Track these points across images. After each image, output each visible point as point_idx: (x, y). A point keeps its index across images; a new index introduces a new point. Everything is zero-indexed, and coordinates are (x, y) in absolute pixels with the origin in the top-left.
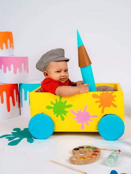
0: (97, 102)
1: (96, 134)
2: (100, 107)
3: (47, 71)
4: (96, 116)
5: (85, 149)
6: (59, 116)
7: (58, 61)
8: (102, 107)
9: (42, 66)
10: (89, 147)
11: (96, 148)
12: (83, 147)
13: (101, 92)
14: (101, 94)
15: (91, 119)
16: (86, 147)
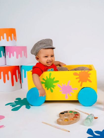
0: (77, 78)
1: (76, 102)
2: (79, 82)
3: (38, 56)
4: (76, 89)
5: (69, 113)
6: (49, 89)
7: (45, 49)
8: (81, 82)
9: (35, 52)
10: (71, 112)
11: (76, 112)
12: (67, 112)
13: (80, 71)
14: (80, 72)
15: (73, 91)
16: (70, 111)
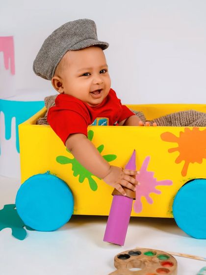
0: (171, 151)
1: (166, 223)
2: (178, 161)
4: (169, 183)
5: (143, 258)
6: (86, 180)
8: (183, 163)
9: (47, 66)
10: (152, 253)
11: (167, 256)
12: (138, 253)
13: (182, 129)
14: (181, 133)
15: (158, 187)
16: (146, 251)
